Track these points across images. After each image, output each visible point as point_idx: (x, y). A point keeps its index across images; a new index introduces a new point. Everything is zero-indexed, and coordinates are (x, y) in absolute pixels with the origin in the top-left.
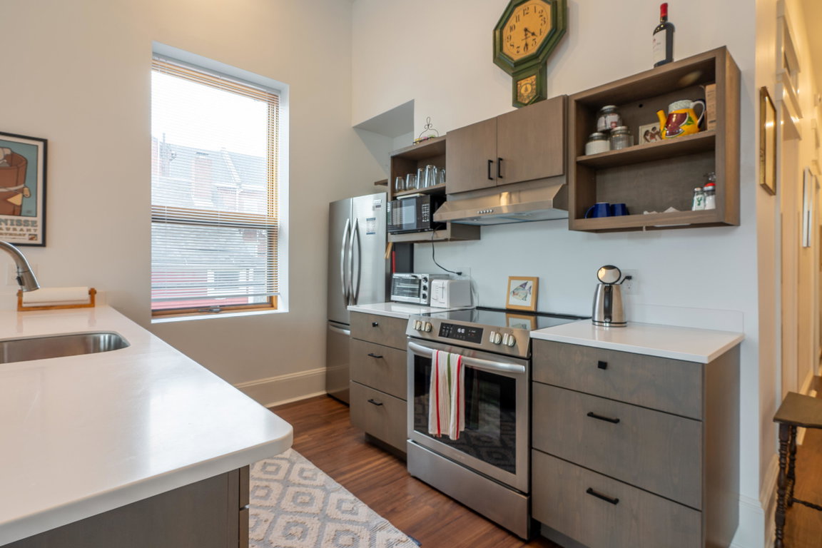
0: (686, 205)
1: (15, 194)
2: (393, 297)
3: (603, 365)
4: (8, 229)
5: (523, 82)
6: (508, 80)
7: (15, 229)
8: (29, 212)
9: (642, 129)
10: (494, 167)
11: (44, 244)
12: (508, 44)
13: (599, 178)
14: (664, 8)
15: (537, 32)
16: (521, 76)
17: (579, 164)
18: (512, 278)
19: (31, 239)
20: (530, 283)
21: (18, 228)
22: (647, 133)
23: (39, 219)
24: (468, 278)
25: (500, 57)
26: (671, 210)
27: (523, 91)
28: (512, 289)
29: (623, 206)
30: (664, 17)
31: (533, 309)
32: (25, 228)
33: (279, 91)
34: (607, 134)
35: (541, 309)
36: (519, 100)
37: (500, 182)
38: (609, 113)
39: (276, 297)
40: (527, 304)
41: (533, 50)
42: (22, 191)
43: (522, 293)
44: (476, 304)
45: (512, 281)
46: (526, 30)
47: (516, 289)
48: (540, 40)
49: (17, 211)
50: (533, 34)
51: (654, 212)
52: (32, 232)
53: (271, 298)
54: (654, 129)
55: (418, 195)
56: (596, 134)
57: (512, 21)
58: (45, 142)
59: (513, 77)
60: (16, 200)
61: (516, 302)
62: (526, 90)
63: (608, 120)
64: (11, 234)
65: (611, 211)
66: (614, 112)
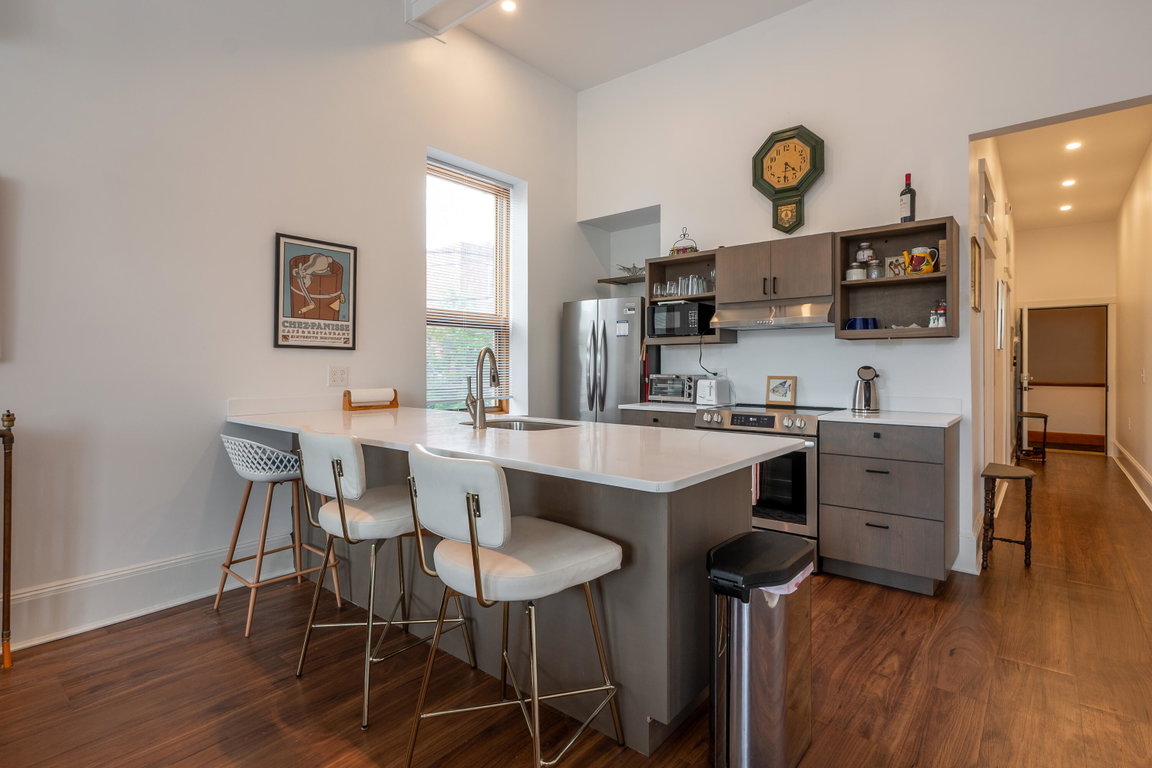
0: (925, 323)
1: (333, 300)
2: (650, 397)
3: (877, 436)
4: (330, 333)
5: (783, 208)
6: (768, 205)
7: (335, 334)
8: (344, 317)
9: (888, 261)
10: (769, 285)
11: (353, 348)
12: (769, 173)
13: (851, 295)
14: (908, 177)
15: (797, 168)
16: (782, 202)
17: (843, 286)
18: (770, 378)
19: (345, 343)
20: (789, 382)
21: (337, 332)
22: (891, 263)
23: (350, 323)
24: (724, 378)
25: (759, 181)
26: (914, 326)
27: (783, 215)
28: (771, 387)
29: (874, 320)
30: (908, 184)
31: (793, 404)
32: (341, 332)
33: (512, 186)
34: (865, 265)
35: (798, 404)
36: (780, 223)
37: (774, 297)
38: (864, 249)
39: (507, 401)
40: (787, 399)
41: (793, 182)
42: (339, 297)
43: (782, 390)
44: (734, 402)
45: (771, 381)
46: (786, 164)
47: (776, 387)
48: (800, 175)
49: (335, 316)
50: (793, 169)
51: (902, 327)
52: (346, 336)
53: (500, 401)
54: (897, 261)
55: (682, 302)
56: (854, 264)
57: (772, 153)
58: (355, 249)
59: (773, 201)
60: (335, 306)
61: (776, 398)
62: (787, 215)
63: (864, 255)
64: (332, 338)
65: (866, 324)
66: (869, 248)
